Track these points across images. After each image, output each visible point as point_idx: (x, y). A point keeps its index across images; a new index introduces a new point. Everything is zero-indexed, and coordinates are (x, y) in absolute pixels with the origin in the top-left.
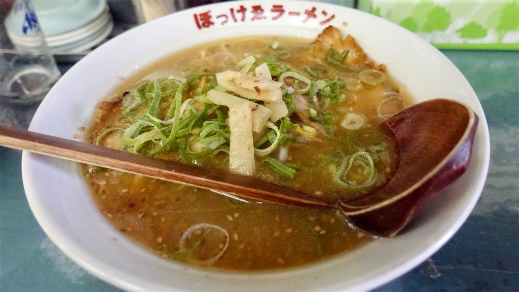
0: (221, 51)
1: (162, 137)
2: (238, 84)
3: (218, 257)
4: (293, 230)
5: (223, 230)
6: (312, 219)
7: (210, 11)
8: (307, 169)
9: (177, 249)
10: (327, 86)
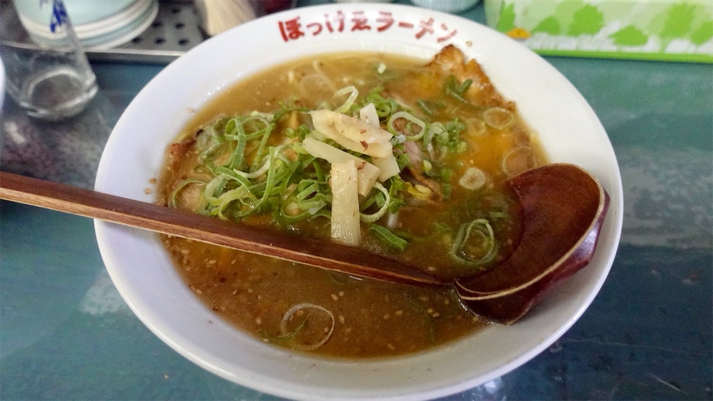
0: (314, 72)
1: (252, 197)
2: (340, 132)
3: (323, 342)
4: (404, 313)
5: (328, 312)
6: (424, 299)
7: (299, 18)
8: (418, 239)
9: (279, 333)
10: (444, 131)
